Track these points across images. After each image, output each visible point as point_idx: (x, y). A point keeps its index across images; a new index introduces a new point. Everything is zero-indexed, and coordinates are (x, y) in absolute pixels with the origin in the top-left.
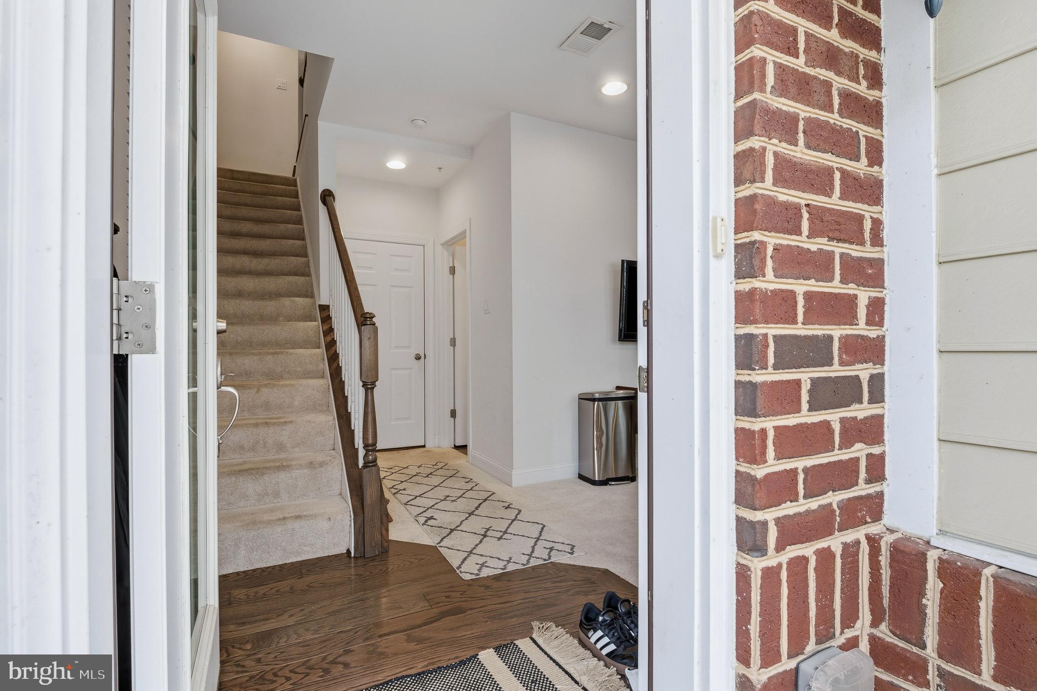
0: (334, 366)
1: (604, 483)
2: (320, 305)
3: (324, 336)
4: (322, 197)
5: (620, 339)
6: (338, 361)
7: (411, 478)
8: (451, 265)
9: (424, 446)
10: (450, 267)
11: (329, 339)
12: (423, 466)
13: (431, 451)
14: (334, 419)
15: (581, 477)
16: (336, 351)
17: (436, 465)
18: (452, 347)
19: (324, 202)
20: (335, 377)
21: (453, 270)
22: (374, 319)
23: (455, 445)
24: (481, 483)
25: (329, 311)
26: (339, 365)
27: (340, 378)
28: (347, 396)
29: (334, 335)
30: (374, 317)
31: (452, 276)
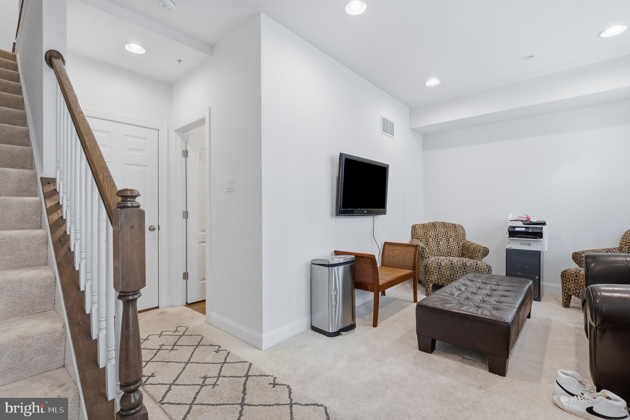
0: (63, 252)
1: (337, 334)
2: (42, 178)
3: (48, 214)
4: (48, 57)
5: (337, 215)
6: (69, 244)
7: (155, 355)
8: (184, 149)
9: (158, 307)
10: (183, 151)
11: (55, 217)
12: (163, 333)
13: (166, 312)
14: (64, 326)
15: (314, 329)
16: (65, 232)
17: (176, 331)
18: (185, 219)
19: (51, 64)
20: (65, 265)
21: (185, 154)
22: (137, 199)
23: (187, 302)
24: (233, 351)
25: (55, 185)
26: (70, 249)
27: (71, 267)
28: (84, 292)
29: (62, 212)
30: (138, 196)
31: (184, 158)
